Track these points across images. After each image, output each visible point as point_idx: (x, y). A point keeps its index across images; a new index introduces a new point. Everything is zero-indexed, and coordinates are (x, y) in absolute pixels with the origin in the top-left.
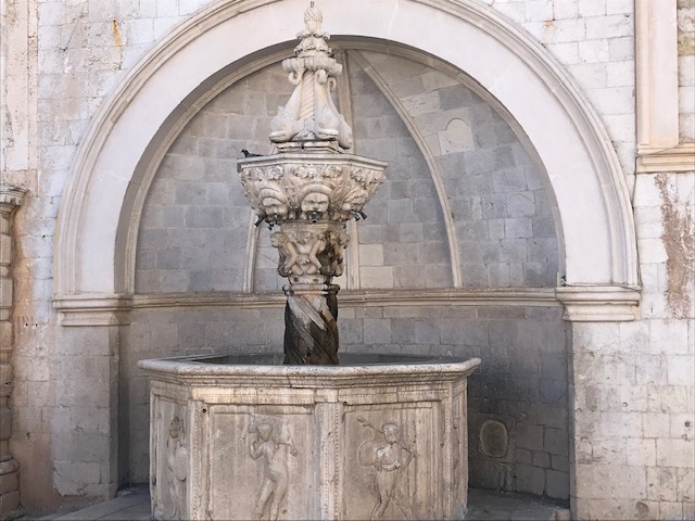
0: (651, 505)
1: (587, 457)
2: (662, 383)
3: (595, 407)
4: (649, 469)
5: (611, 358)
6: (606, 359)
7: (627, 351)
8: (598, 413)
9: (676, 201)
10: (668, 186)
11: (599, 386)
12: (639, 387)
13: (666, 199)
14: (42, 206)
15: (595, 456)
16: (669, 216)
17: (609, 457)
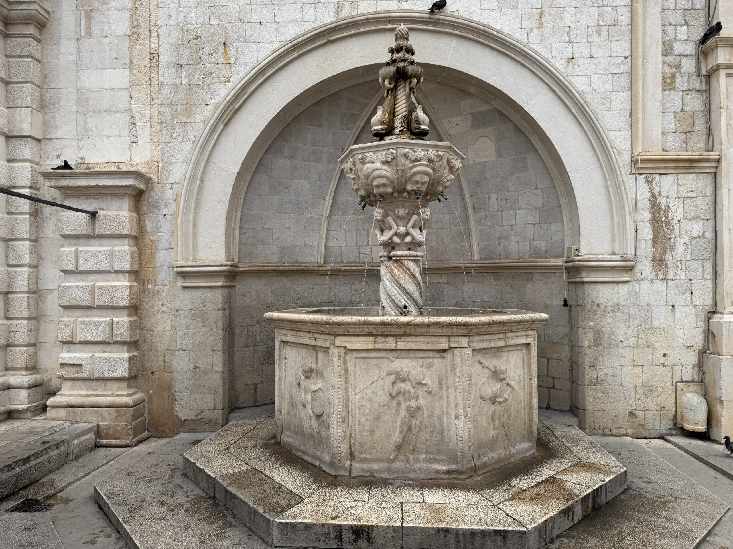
0: (639, 413)
1: (594, 381)
2: (647, 326)
4: (638, 388)
5: (612, 309)
6: (609, 309)
7: (624, 303)
8: (601, 349)
9: (660, 195)
10: (654, 183)
11: (604, 329)
12: (631, 330)
13: (653, 193)
14: (163, 192)
15: (599, 380)
16: (654, 206)
17: (609, 380)
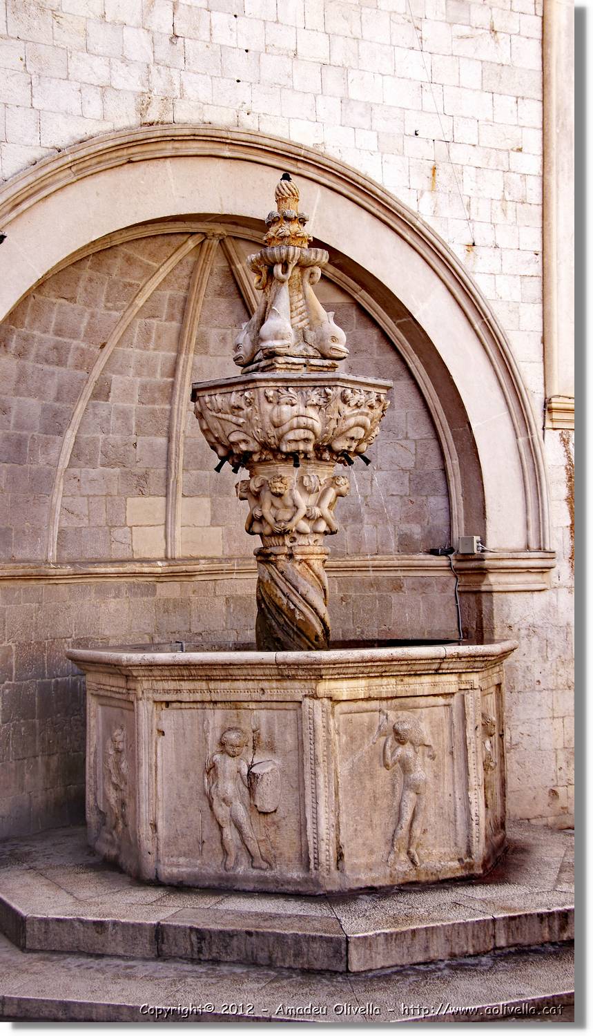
0: (560, 791)
3: (513, 688)
4: (559, 752)
5: (526, 632)
6: (523, 632)
7: (540, 623)
8: (515, 695)
10: (570, 444)
11: (517, 664)
13: (569, 459)
15: (514, 743)
17: (525, 741)
